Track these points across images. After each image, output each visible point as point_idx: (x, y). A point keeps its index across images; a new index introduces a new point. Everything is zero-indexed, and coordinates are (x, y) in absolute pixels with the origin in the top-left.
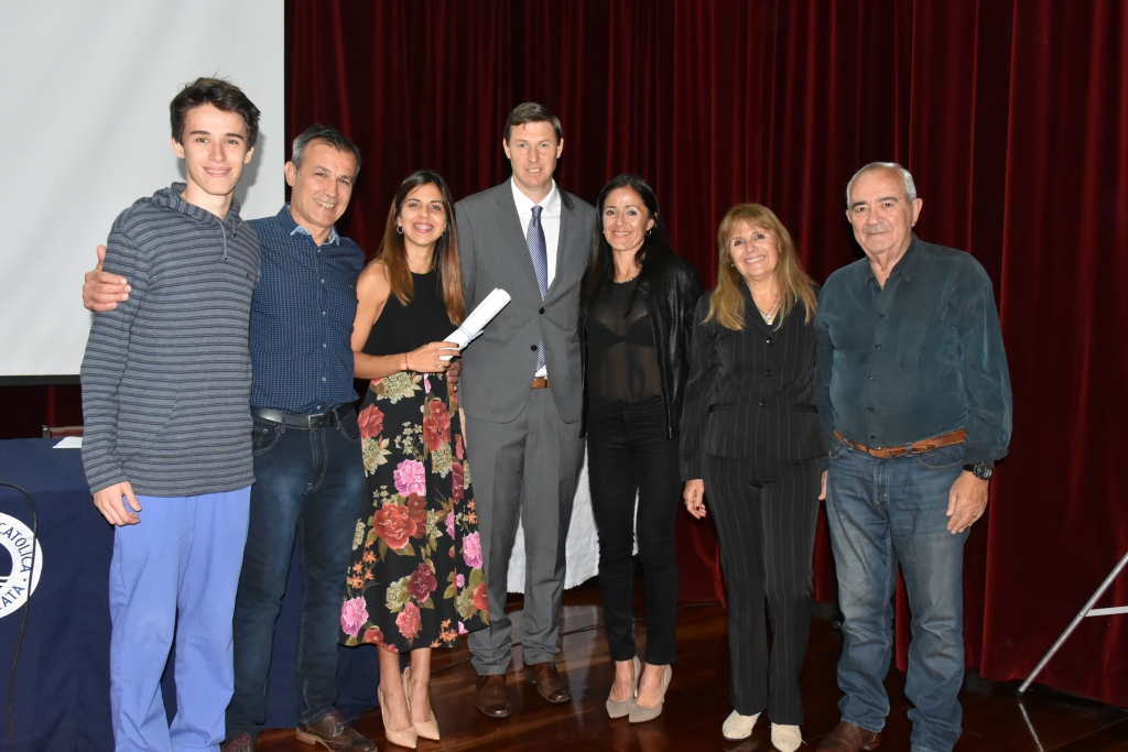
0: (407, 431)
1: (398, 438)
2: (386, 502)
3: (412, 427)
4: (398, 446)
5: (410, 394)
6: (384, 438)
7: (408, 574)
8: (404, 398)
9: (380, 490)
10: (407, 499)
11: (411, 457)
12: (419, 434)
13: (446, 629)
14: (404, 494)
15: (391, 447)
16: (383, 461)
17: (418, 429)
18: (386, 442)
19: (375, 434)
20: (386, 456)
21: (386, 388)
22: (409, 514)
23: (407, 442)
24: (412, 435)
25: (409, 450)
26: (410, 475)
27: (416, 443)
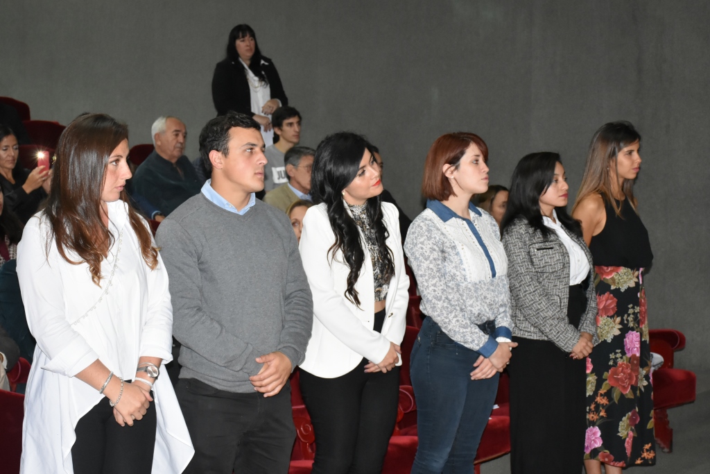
0: (631, 311)
1: (626, 316)
2: (620, 361)
3: (633, 308)
4: (626, 322)
5: (632, 285)
6: (618, 316)
7: (630, 411)
8: (629, 288)
9: (616, 353)
10: (630, 358)
11: (633, 329)
12: (638, 312)
13: (647, 450)
14: (629, 355)
15: (622, 323)
16: (617, 333)
17: (637, 309)
18: (618, 319)
19: (612, 313)
20: (620, 329)
21: (617, 281)
22: (631, 369)
23: (630, 319)
24: (634, 313)
25: (631, 325)
26: (632, 342)
27: (636, 319)
